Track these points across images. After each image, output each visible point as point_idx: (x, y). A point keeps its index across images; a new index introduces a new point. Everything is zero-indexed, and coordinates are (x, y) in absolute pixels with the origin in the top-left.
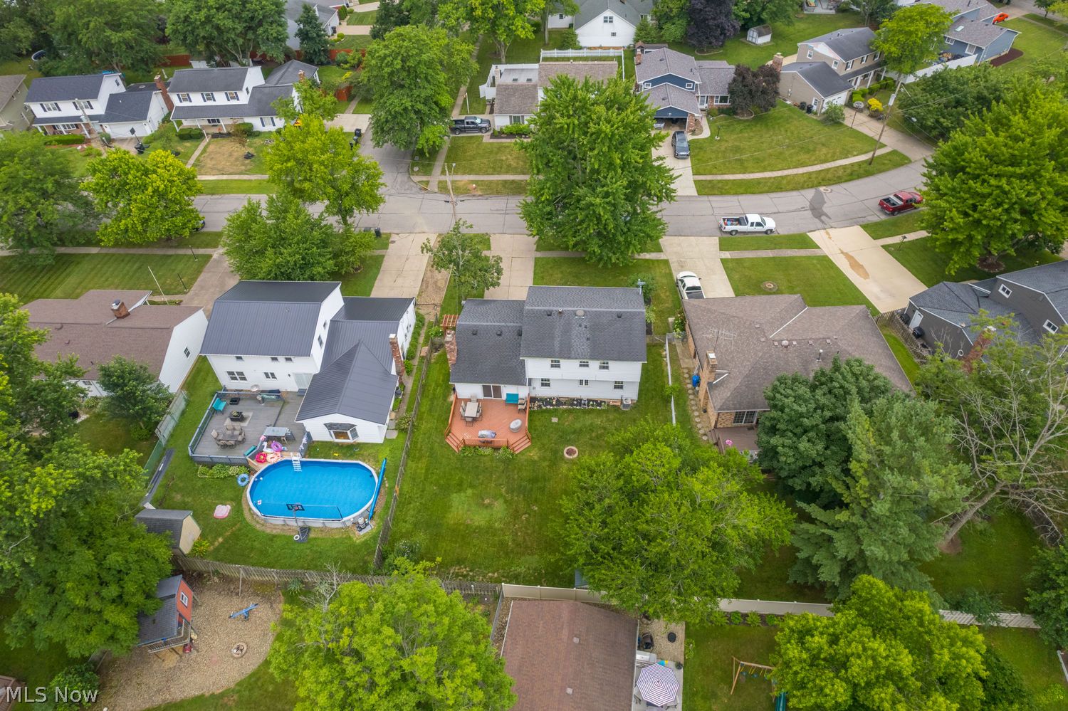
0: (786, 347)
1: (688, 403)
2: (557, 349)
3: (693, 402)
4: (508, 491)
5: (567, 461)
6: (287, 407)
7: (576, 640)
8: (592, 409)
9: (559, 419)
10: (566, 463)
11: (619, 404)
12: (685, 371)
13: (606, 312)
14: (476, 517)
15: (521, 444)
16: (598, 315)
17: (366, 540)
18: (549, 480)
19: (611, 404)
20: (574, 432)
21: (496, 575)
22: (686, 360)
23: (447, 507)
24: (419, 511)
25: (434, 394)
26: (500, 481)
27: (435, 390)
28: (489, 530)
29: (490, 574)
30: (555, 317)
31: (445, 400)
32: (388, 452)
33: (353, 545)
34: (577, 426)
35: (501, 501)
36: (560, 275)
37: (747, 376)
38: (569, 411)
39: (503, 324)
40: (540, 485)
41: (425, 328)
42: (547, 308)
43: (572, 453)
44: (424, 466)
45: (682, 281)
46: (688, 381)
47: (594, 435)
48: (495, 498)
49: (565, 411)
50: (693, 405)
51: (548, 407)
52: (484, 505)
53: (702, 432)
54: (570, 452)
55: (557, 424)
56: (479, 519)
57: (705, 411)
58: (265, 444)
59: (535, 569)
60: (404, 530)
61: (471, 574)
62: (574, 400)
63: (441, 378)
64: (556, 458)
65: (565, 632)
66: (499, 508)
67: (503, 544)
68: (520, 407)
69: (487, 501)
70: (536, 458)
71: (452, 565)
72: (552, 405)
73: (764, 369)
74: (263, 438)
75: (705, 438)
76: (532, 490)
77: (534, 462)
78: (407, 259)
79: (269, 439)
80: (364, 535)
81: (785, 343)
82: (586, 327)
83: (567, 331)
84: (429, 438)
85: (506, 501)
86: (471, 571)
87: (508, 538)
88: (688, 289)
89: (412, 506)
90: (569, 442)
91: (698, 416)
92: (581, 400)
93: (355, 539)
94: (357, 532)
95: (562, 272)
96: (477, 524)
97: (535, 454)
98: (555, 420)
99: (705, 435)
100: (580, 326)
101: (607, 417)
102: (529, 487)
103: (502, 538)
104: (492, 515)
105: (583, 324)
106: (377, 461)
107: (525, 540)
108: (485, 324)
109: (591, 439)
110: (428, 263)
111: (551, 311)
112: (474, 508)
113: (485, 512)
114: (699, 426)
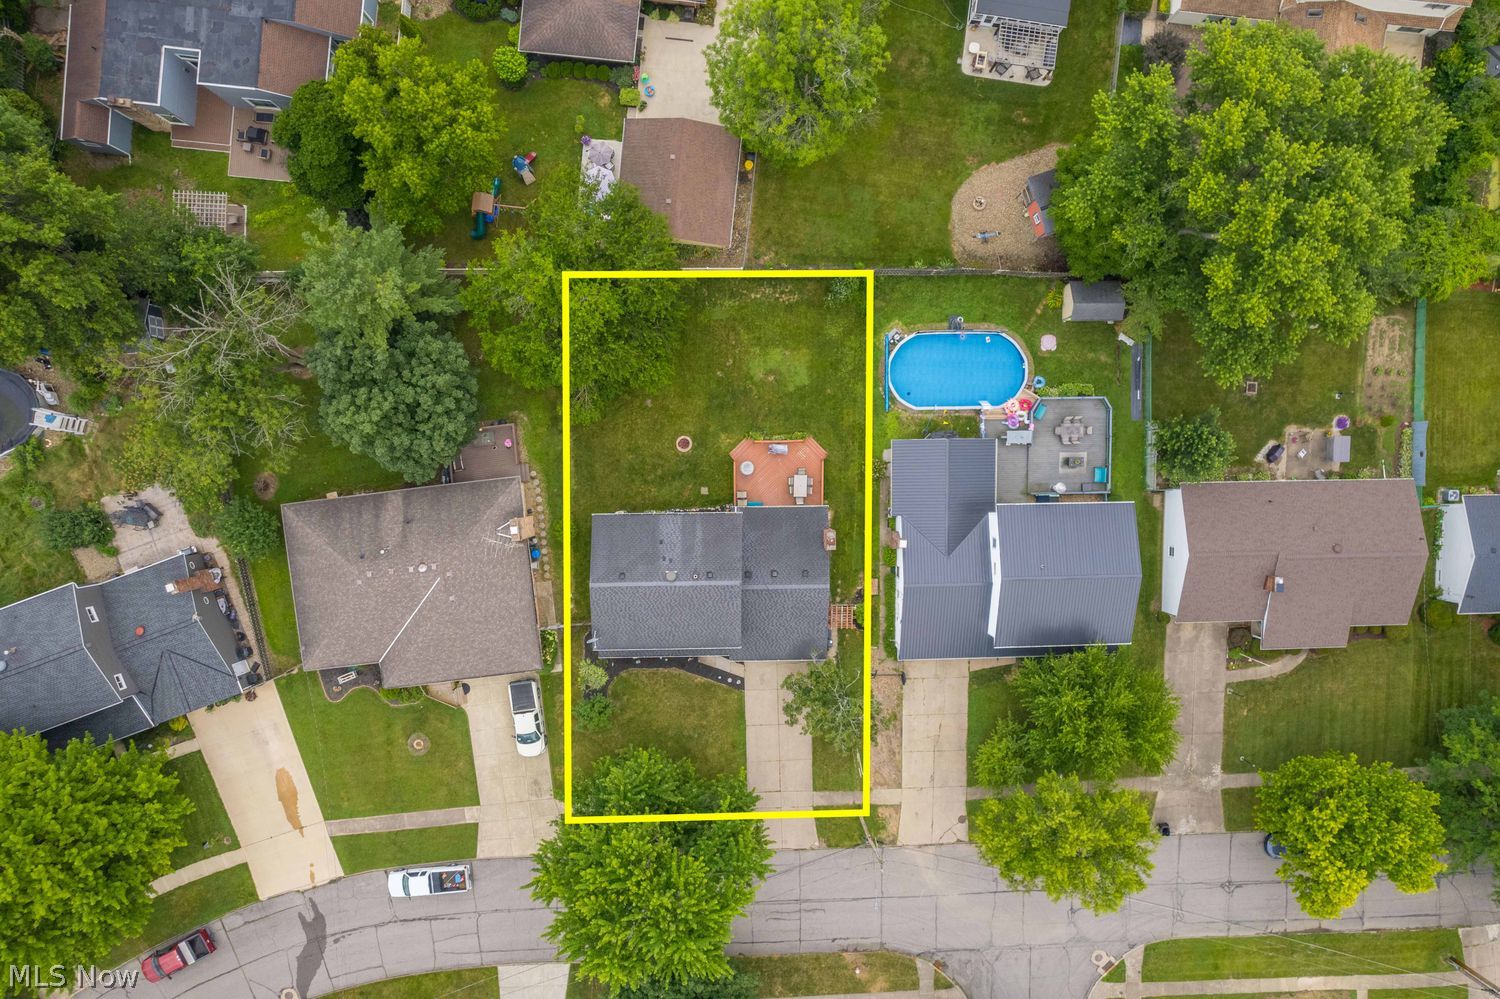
0: (423, 563)
1: (548, 525)
3: (543, 525)
4: (746, 392)
5: (689, 432)
6: (1022, 487)
7: (669, 201)
9: (699, 491)
12: (547, 575)
13: (638, 580)
14: (779, 358)
15: (740, 449)
17: (889, 322)
18: (707, 408)
20: (681, 474)
22: (545, 594)
23: (812, 367)
26: (759, 403)
28: (764, 344)
29: (758, 296)
31: (836, 512)
32: (888, 431)
33: (901, 317)
34: (677, 484)
35: (756, 379)
38: (688, 503)
40: (716, 402)
42: (713, 583)
43: (684, 445)
44: (846, 418)
46: (545, 559)
47: (659, 472)
48: (763, 383)
50: (543, 521)
51: (713, 508)
52: (774, 374)
53: (536, 482)
54: (685, 444)
55: (701, 485)
56: (776, 355)
57: (530, 511)
58: (1027, 422)
59: (715, 305)
60: (852, 337)
61: (777, 295)
64: (701, 440)
65: (679, 207)
66: (758, 374)
67: (749, 329)
68: (745, 494)
69: (771, 378)
70: (723, 436)
72: (709, 511)
74: (1032, 427)
75: (534, 473)
76: (724, 396)
77: (725, 429)
78: (933, 779)
79: (1026, 427)
81: (423, 569)
82: (664, 559)
83: (688, 550)
84: (847, 456)
85: (752, 378)
87: (745, 337)
89: (850, 368)
90: (688, 458)
91: (538, 504)
93: (901, 322)
96: (778, 350)
97: (724, 440)
98: (704, 491)
99: (533, 478)
100: (671, 560)
101: (644, 499)
102: (728, 399)
103: (751, 336)
104: (765, 361)
105: (667, 562)
106: (897, 418)
107: (728, 335)
108: (794, 586)
109: (662, 466)
110: (900, 772)
111: (708, 578)
112: (783, 369)
113: (772, 364)
114: (538, 490)
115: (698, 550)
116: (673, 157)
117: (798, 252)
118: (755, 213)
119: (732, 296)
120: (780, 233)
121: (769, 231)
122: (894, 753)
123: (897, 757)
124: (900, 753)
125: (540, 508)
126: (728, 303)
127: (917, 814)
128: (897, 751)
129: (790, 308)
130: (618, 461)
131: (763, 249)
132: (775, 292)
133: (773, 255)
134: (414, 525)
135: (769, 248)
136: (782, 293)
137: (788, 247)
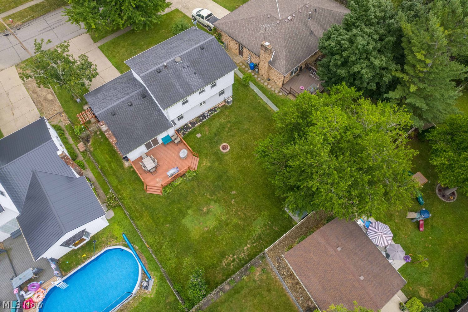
0: (291, 20)
1: (257, 81)
2: (182, 91)
3: (259, 79)
4: (213, 193)
5: (227, 154)
6: (13, 253)
7: (339, 249)
8: (213, 116)
9: (201, 134)
10: (227, 155)
11: (224, 103)
12: (241, 64)
13: (193, 50)
14: (208, 223)
15: (194, 163)
16: (189, 54)
17: (157, 291)
18: (227, 171)
19: (220, 106)
20: (216, 135)
21: (248, 246)
22: (236, 58)
23: (186, 231)
24: (172, 247)
25: (112, 170)
26: (202, 192)
27: (110, 167)
28: (222, 225)
29: (245, 248)
30: (164, 71)
31: (123, 169)
32: (118, 227)
33: (152, 301)
34: (214, 130)
35: (212, 203)
36: (123, 50)
37: (286, 46)
38: (203, 125)
39: (127, 97)
40: (225, 178)
41: (67, 132)
42: (154, 68)
43: (225, 148)
44: (148, 218)
45: (199, 15)
46: (247, 69)
47: (227, 129)
48: (207, 203)
49: (200, 126)
50: (260, 81)
51: (189, 130)
52: (205, 213)
53: (276, 92)
55: (202, 137)
56: (211, 223)
57: (269, 80)
58: (22, 292)
59: (265, 225)
60: (174, 266)
61: (235, 257)
62: (199, 117)
63: (107, 156)
64: (219, 157)
65: (331, 250)
66: (215, 208)
67: (236, 226)
68: (176, 141)
69: (205, 209)
70: (209, 164)
71: (221, 262)
72: (190, 128)
73: (290, 38)
74: (15, 291)
75: (281, 94)
76: (222, 183)
77: (210, 168)
78: (8, 94)
79: (21, 288)
80: (153, 289)
81: (289, 18)
82: (188, 67)
83: (179, 77)
84: (135, 199)
85: (215, 202)
86: (234, 255)
87: (236, 220)
88: (207, 17)
89: (164, 247)
90: (218, 143)
91: (268, 84)
92: (204, 114)
93: (149, 296)
94: (146, 291)
95: (123, 47)
96: (212, 227)
97: (206, 163)
98: (199, 135)
99: (279, 92)
100: (184, 68)
101: (224, 115)
102: (220, 183)
103: (232, 223)
104: (215, 215)
105: (185, 65)
106: (116, 238)
107: (245, 214)
108: (115, 104)
109: (227, 133)
110: (27, 89)
111: (159, 69)
112: (202, 219)
113: (210, 216)
114: (273, 89)
115: (173, 80)
116: (362, 278)
117: (243, 292)
118: (285, 295)
119: (260, 237)
120: (261, 295)
121: (269, 291)
122: (33, 93)
123: (31, 92)
124: (30, 94)
125: (266, 84)
126: (259, 231)
127: (10, 79)
128: (33, 94)
129: (223, 255)
130: (249, 122)
131: (264, 277)
132: (238, 257)
133: (256, 278)
134: (308, 33)
135: (261, 280)
136: (234, 261)
137: (251, 291)
